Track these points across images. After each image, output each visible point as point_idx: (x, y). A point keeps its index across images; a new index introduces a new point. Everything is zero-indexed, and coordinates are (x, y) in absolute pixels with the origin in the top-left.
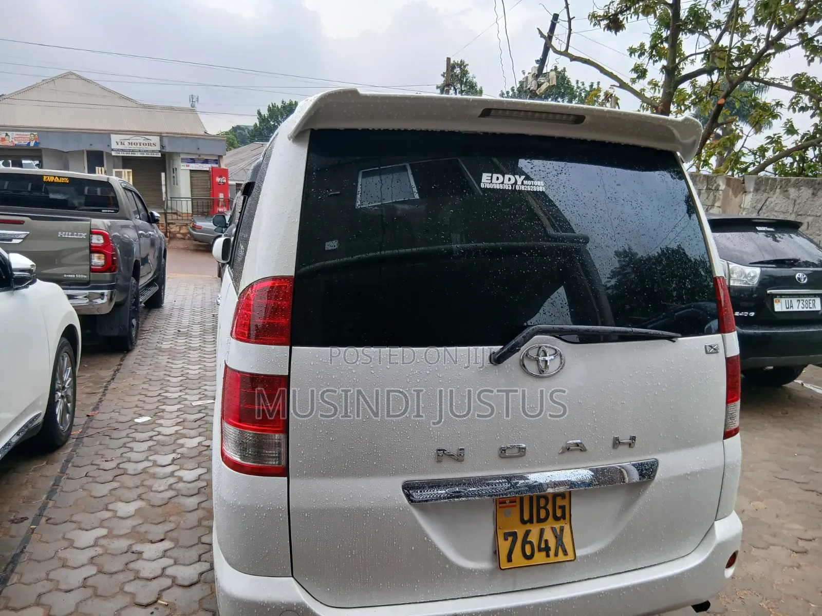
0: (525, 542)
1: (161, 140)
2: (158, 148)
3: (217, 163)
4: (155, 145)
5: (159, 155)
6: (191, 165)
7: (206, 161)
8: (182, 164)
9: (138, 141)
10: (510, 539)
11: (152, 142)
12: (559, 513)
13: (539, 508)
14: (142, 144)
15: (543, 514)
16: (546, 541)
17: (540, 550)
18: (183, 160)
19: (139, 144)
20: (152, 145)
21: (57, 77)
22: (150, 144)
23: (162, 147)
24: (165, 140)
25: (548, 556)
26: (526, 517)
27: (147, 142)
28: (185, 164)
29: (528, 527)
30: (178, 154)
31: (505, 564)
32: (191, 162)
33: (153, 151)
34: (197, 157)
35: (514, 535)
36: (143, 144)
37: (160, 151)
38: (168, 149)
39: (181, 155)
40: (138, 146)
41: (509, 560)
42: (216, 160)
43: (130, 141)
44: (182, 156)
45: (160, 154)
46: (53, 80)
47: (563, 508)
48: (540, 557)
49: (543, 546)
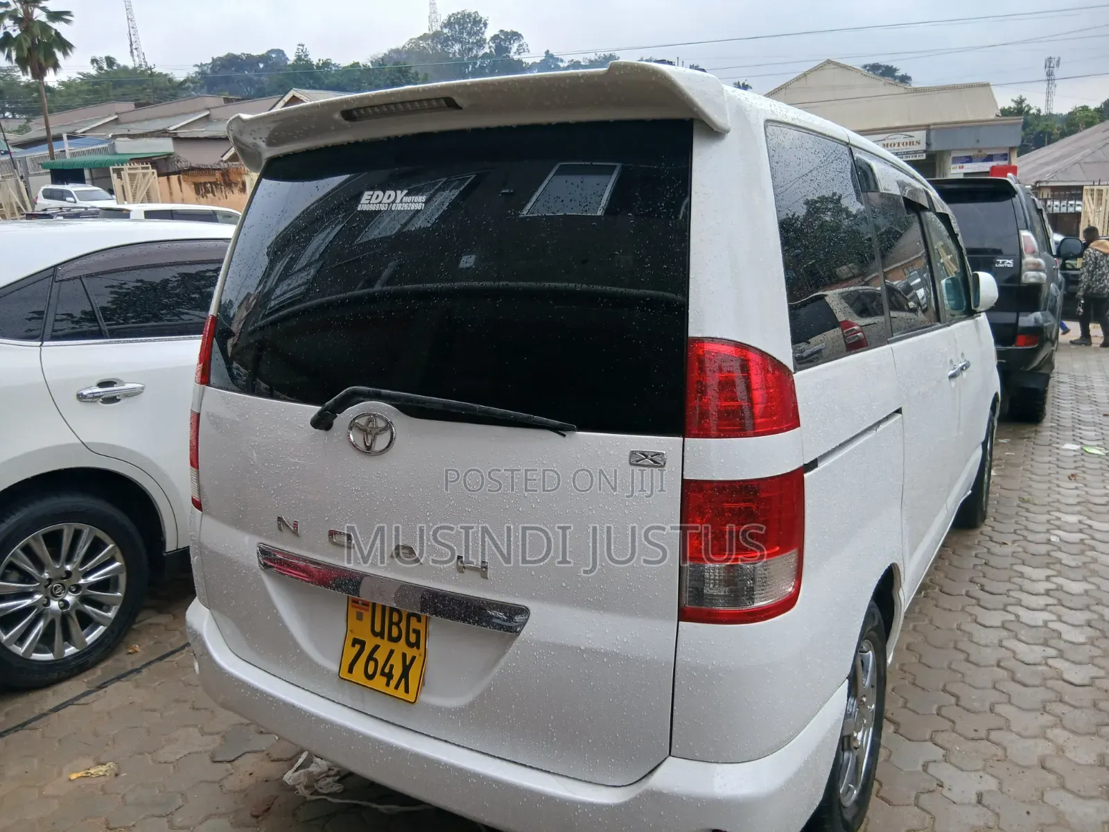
0: (370, 657)
1: (928, 136)
2: (923, 147)
3: (1006, 159)
4: (919, 143)
5: (924, 157)
6: (966, 165)
7: (989, 158)
8: (953, 166)
9: (895, 141)
10: (358, 647)
11: (914, 140)
12: (413, 638)
13: (391, 623)
14: (901, 145)
15: (395, 633)
16: (392, 667)
17: (383, 674)
18: (956, 160)
19: (897, 145)
20: (915, 143)
21: (811, 71)
22: (911, 143)
23: (928, 144)
24: (933, 134)
25: (388, 684)
26: (378, 629)
27: (908, 140)
28: (958, 165)
29: (378, 641)
30: (949, 152)
31: (345, 674)
32: (968, 162)
33: (916, 152)
34: (976, 153)
35: (363, 644)
36: (903, 144)
37: (925, 151)
38: (934, 148)
39: (952, 152)
40: (896, 147)
41: (350, 671)
42: (1006, 155)
43: (885, 142)
44: (954, 155)
45: (925, 155)
46: (805, 75)
47: (417, 633)
48: (379, 682)
49: (387, 670)
